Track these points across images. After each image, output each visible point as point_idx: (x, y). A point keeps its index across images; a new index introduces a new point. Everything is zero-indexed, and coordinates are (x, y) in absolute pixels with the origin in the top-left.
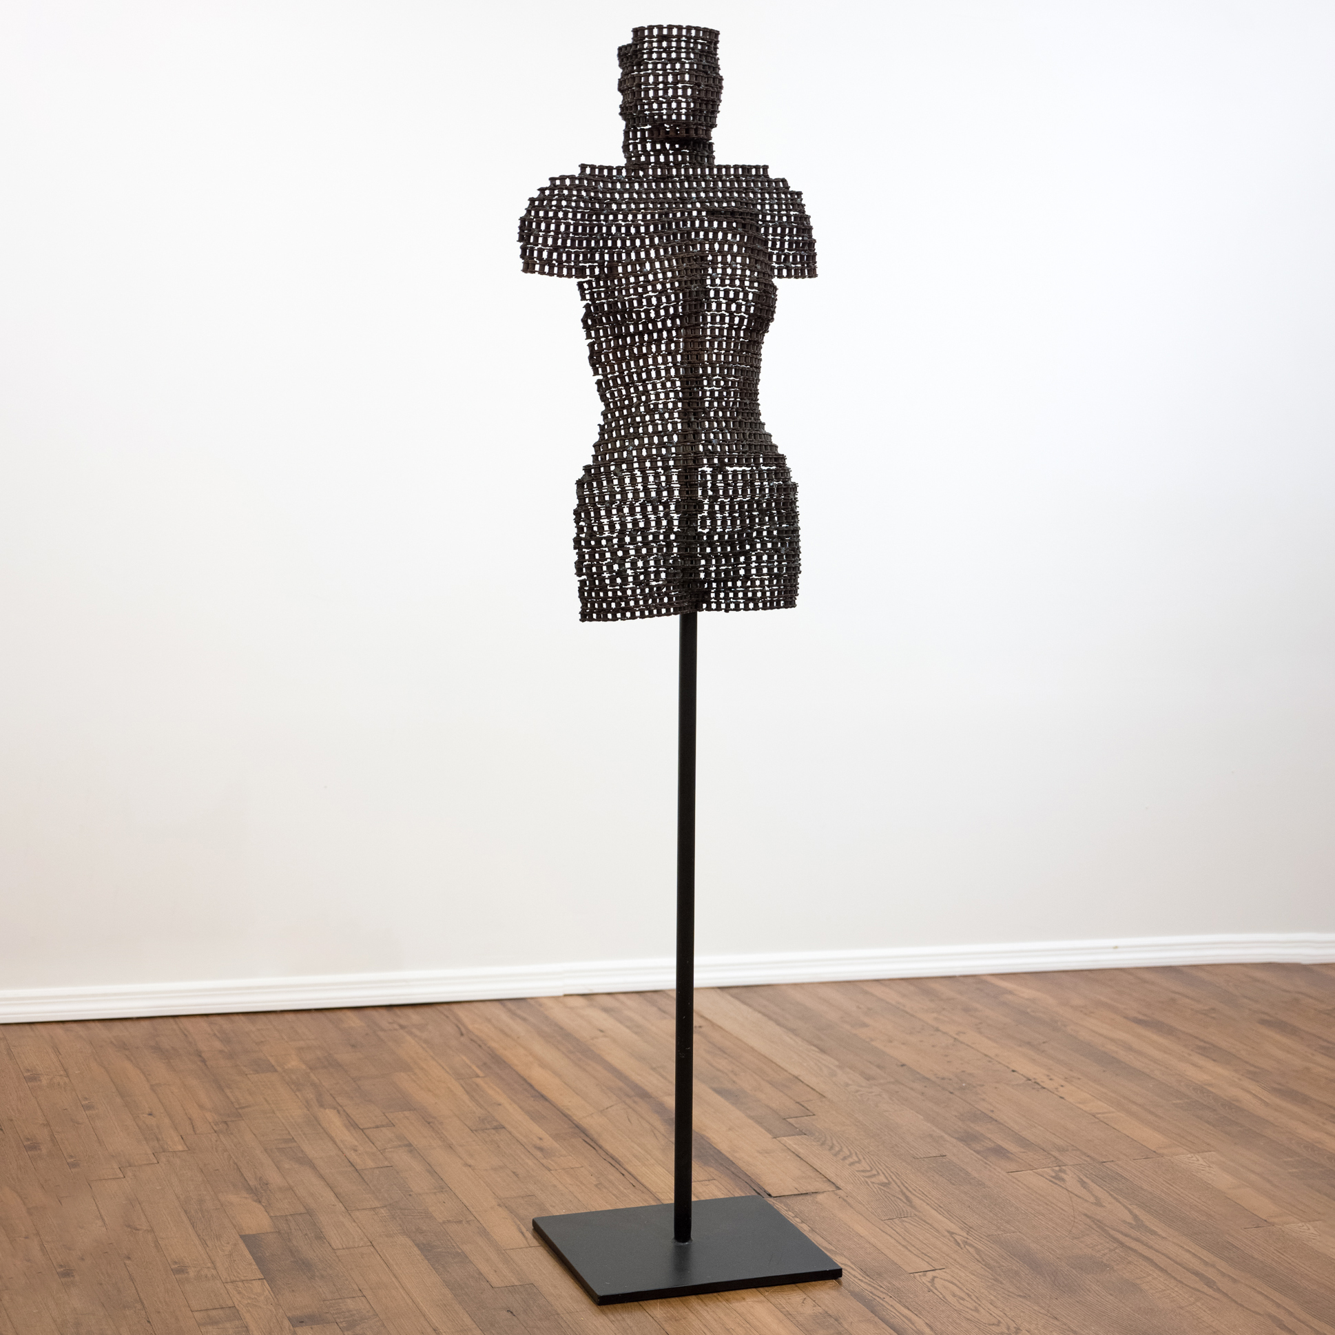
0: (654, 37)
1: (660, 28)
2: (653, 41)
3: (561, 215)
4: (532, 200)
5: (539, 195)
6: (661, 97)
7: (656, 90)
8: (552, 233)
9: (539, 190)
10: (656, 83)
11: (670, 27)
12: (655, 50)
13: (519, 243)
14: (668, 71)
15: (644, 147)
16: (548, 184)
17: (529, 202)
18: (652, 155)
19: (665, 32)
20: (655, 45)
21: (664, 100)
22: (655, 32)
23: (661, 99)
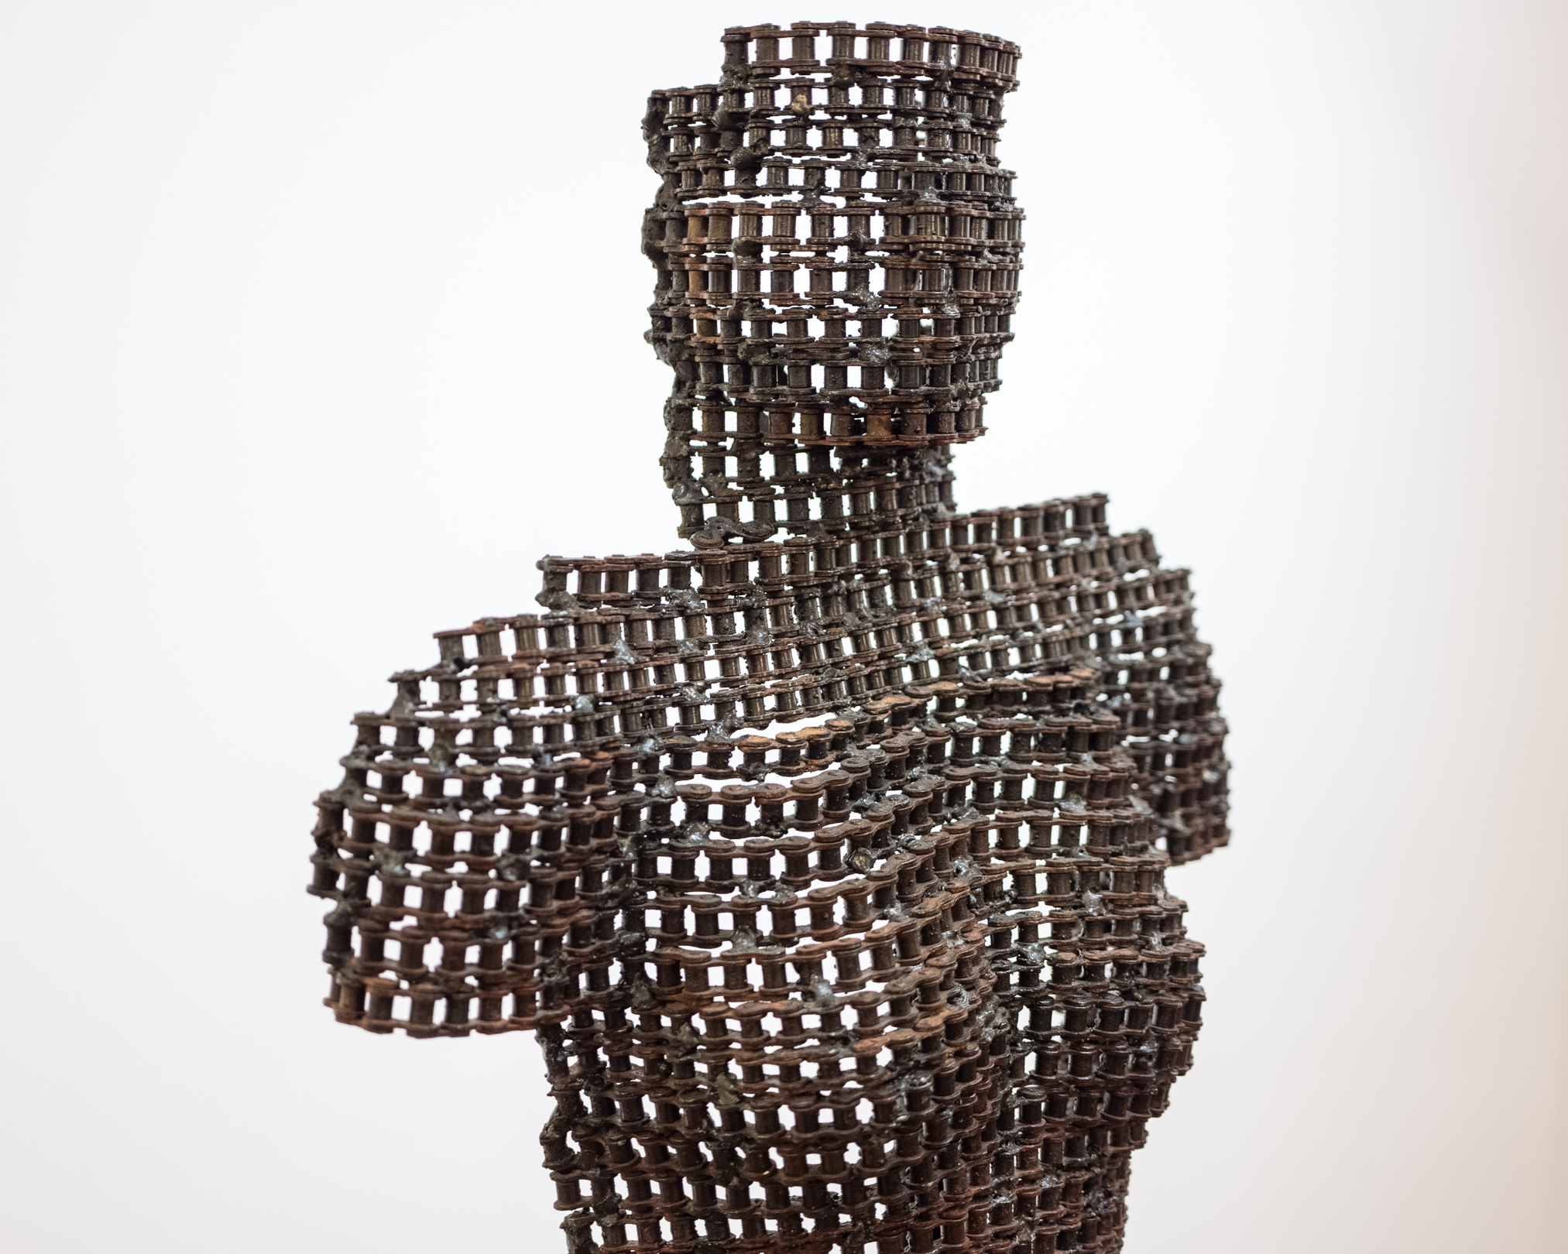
0: (816, 67)
1: (843, 34)
2: (812, 84)
3: (492, 788)
4: (368, 726)
5: (398, 704)
6: (839, 295)
7: (821, 274)
8: (460, 868)
9: (392, 680)
10: (823, 243)
11: (878, 35)
12: (820, 115)
13: (316, 900)
14: (869, 198)
15: (749, 468)
16: (430, 656)
17: (353, 733)
18: (779, 497)
19: (861, 49)
20: (820, 96)
21: (853, 309)
22: (823, 49)
23: (839, 303)
